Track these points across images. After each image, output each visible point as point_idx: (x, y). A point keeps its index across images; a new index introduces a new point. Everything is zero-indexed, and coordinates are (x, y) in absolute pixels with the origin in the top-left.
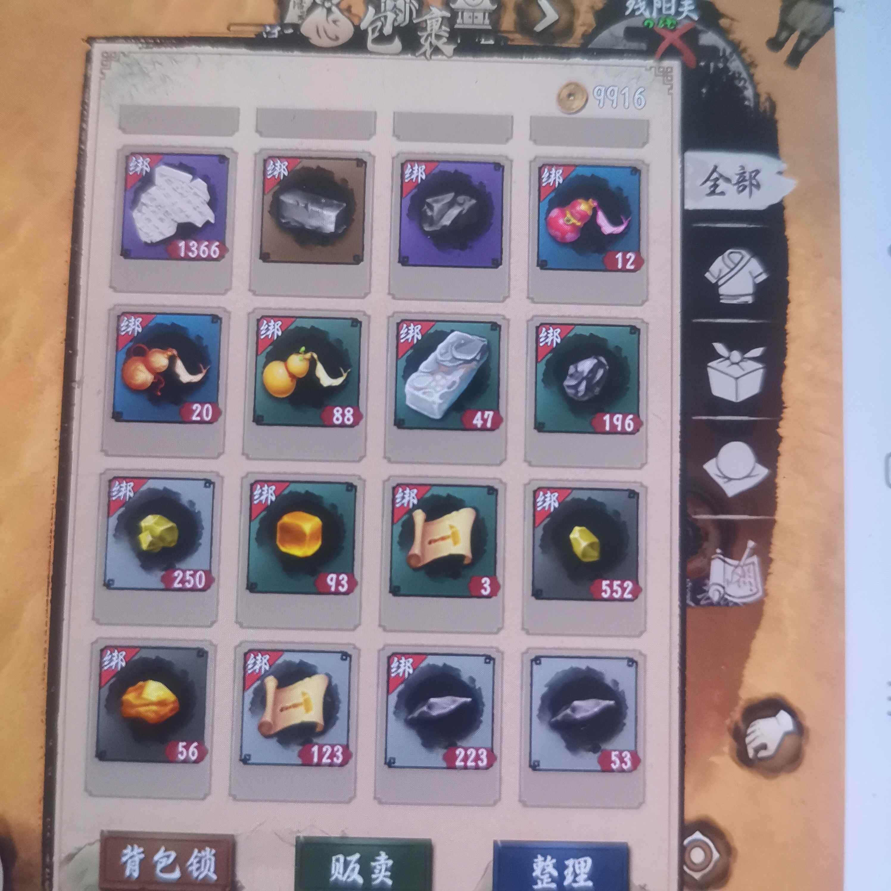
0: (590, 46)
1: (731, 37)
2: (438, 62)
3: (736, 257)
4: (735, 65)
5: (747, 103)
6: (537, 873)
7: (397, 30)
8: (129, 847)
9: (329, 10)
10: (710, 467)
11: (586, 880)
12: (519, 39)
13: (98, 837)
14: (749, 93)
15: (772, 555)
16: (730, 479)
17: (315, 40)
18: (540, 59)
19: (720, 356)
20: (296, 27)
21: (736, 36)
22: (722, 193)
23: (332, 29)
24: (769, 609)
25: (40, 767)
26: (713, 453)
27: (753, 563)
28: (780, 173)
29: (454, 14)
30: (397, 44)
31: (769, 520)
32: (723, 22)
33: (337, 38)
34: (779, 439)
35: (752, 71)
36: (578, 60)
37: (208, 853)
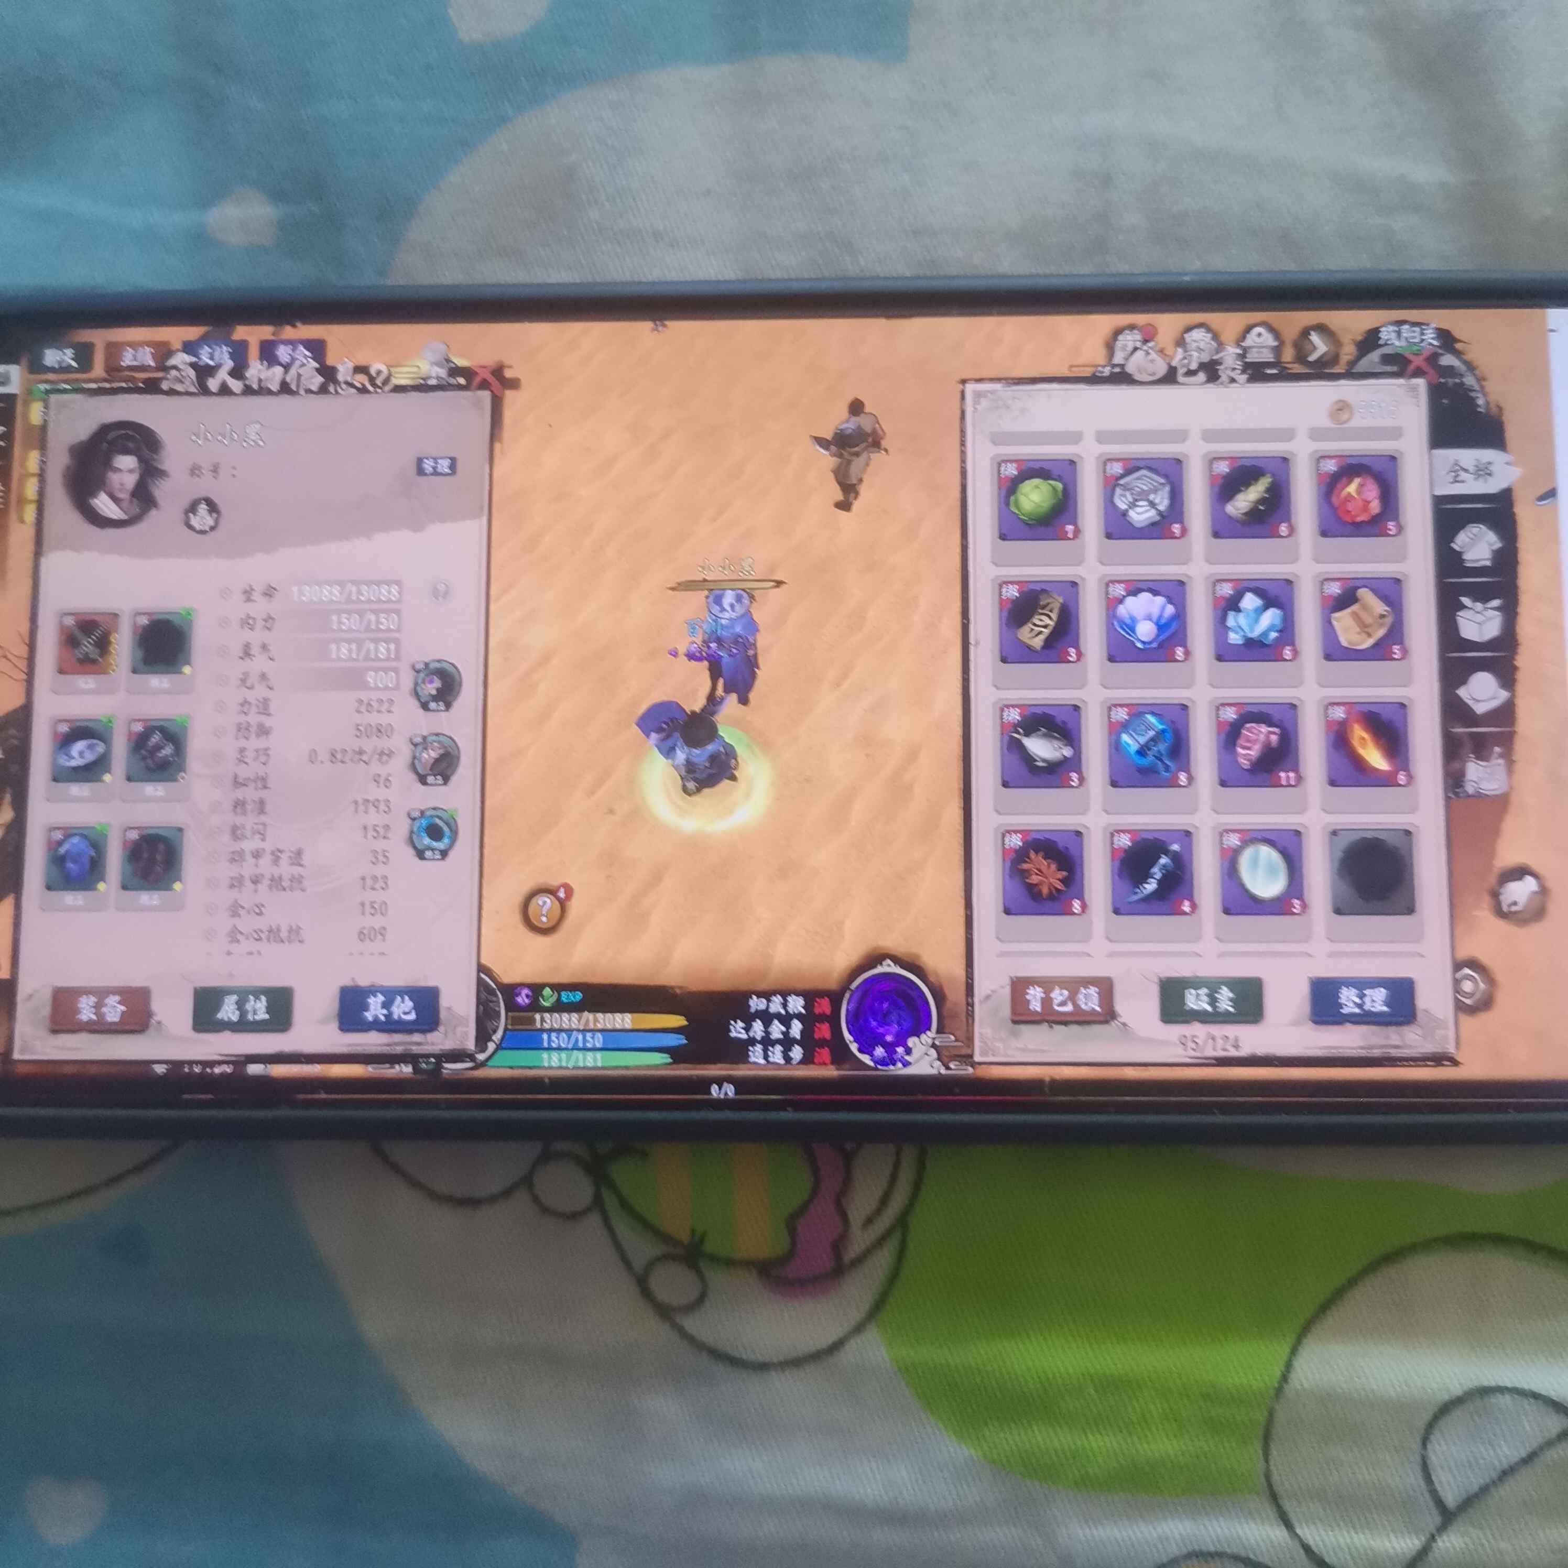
0: (1353, 371)
1: (1465, 357)
2: (1234, 389)
3: (1475, 530)
4: (1469, 380)
5: (1479, 410)
6: (1343, 1000)
7: (1203, 366)
8: (1031, 988)
9: (1148, 353)
10: (1462, 692)
11: (1381, 1005)
12: (1298, 369)
13: (1007, 981)
14: (1480, 402)
15: (1514, 758)
16: (1478, 701)
17: (1137, 377)
18: (1313, 383)
19: (1466, 607)
20: (1122, 366)
21: (1468, 357)
22: (1463, 482)
23: (1151, 368)
24: (1515, 800)
25: (961, 930)
26: (1463, 681)
27: (1499, 765)
28: (1507, 463)
29: (1245, 350)
30: (1202, 376)
31: (1510, 732)
32: (1458, 346)
33: (1154, 374)
34: (1515, 668)
35: (1484, 383)
36: (1343, 382)
37: (1093, 991)
